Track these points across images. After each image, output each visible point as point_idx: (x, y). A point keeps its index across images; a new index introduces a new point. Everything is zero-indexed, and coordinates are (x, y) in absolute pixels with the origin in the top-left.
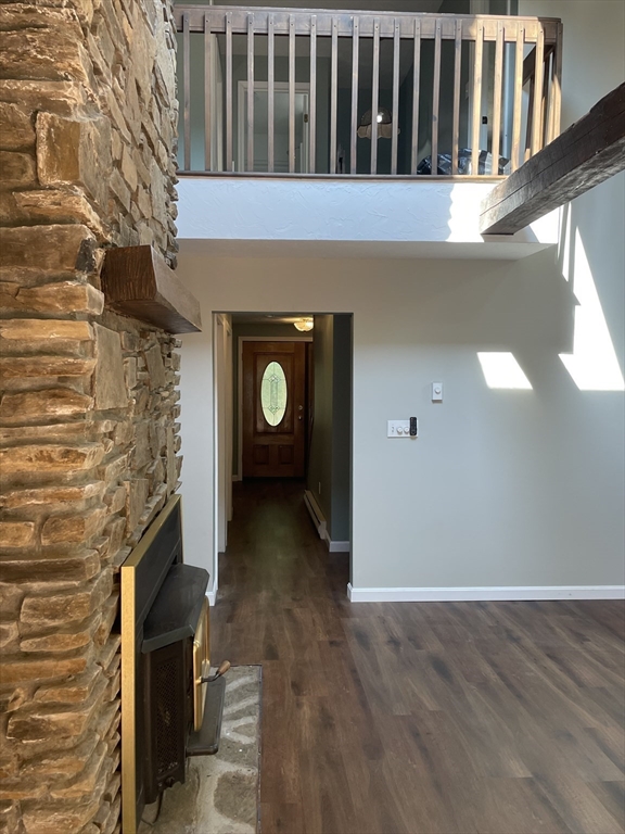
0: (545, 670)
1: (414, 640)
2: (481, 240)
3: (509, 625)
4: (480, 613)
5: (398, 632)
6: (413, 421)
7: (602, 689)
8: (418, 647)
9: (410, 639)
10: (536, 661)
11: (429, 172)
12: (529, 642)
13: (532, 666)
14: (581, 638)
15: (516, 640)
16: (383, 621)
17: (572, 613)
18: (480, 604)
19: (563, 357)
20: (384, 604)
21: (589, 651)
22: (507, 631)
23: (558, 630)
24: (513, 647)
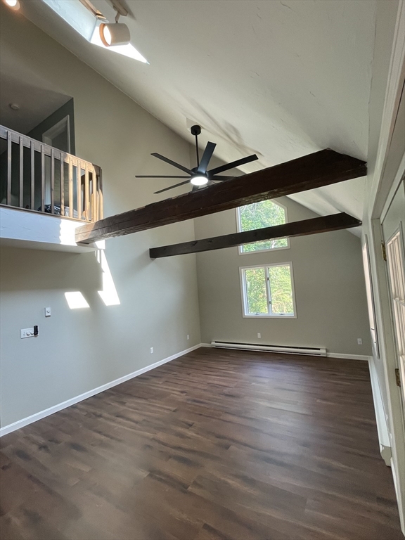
0: (120, 423)
1: (54, 441)
2: (76, 245)
3: (92, 410)
4: (76, 411)
5: (42, 441)
6: (36, 328)
7: (144, 420)
8: (57, 442)
9: (50, 441)
10: (114, 421)
11: (50, 211)
12: (105, 414)
13: (115, 425)
14: (123, 403)
15: (100, 416)
16: (27, 438)
17: (113, 394)
18: (73, 407)
19: (99, 292)
20: (22, 429)
21: (129, 407)
22: (94, 413)
23: (112, 404)
24: (101, 419)
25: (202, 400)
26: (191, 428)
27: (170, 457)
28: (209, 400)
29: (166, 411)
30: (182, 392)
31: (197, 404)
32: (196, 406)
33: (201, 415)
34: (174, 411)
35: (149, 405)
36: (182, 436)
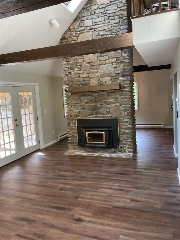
25: (55, 210)
26: (61, 188)
27: (68, 176)
28: (47, 211)
29: (85, 196)
30: (79, 220)
31: (59, 206)
32: (60, 204)
33: (55, 196)
34: (78, 197)
35: (105, 201)
36: (65, 184)
